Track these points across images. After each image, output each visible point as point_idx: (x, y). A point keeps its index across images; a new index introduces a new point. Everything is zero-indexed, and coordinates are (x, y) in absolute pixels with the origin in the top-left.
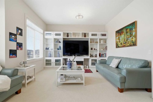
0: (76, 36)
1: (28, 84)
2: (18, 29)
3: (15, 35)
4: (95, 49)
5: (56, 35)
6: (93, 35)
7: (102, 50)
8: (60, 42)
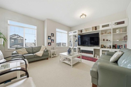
0: (87, 31)
1: (53, 57)
2: (52, 34)
3: (50, 37)
4: (107, 40)
5: (74, 32)
6: (103, 26)
7: (118, 40)
8: (76, 37)
